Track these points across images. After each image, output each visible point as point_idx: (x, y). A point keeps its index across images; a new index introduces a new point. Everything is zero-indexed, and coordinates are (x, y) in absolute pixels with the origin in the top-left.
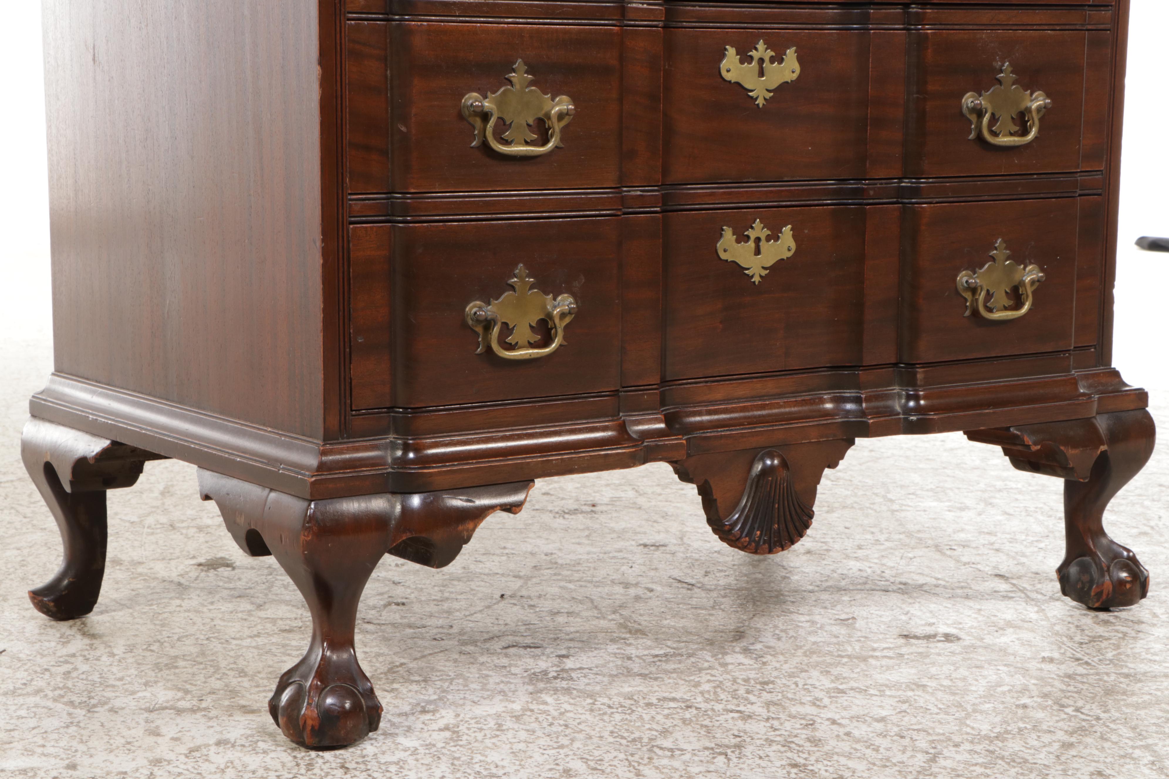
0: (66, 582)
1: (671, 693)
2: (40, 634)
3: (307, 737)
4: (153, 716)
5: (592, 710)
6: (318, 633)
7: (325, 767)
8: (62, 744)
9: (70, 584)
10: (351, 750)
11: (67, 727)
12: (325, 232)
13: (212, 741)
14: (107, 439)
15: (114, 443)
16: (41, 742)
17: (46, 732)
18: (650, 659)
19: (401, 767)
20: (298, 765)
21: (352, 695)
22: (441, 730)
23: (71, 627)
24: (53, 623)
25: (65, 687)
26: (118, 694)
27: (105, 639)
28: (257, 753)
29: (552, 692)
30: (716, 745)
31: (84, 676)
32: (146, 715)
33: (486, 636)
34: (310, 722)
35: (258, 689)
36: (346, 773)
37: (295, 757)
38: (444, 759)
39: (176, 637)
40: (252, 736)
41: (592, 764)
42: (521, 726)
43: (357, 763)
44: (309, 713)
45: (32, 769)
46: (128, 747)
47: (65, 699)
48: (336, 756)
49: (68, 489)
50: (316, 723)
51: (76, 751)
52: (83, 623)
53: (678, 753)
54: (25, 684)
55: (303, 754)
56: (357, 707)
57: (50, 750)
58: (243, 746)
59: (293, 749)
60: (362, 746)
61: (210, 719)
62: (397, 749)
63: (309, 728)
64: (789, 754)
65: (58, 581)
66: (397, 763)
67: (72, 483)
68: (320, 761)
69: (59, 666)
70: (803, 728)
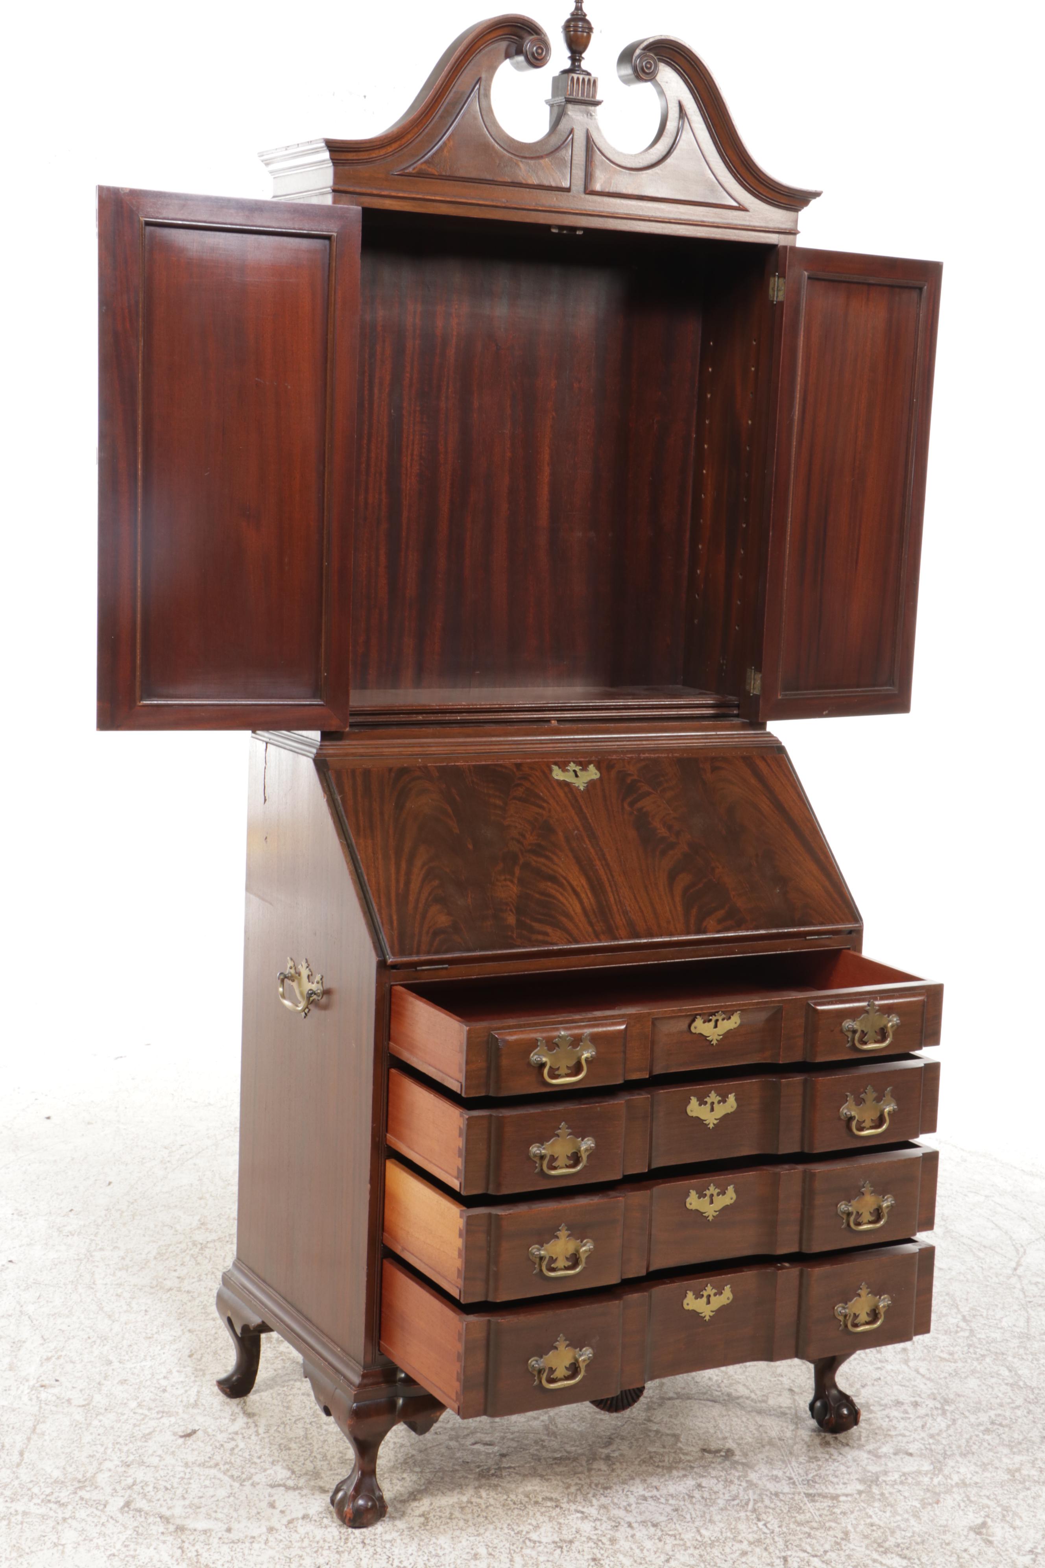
0: (234, 1378)
1: (552, 1493)
2: (221, 1410)
3: (347, 1521)
4: (273, 1491)
5: (504, 1505)
6: (357, 1465)
7: (354, 1541)
8: (226, 1511)
9: (237, 1380)
10: (370, 1529)
11: (229, 1497)
12: (368, 1265)
13: (300, 1515)
14: (260, 1317)
15: (263, 1322)
16: (215, 1508)
17: (218, 1500)
18: (550, 1461)
19: (392, 1545)
20: (341, 1539)
21: (371, 1499)
22: (420, 1516)
23: (238, 1405)
24: (228, 1400)
25: (230, 1463)
26: (257, 1471)
27: (256, 1418)
28: (322, 1527)
29: (487, 1488)
30: (560, 1540)
31: (240, 1453)
32: (270, 1490)
33: (466, 1432)
34: (348, 1516)
35: (332, 1472)
36: (363, 1547)
37: (340, 1532)
38: (416, 1539)
39: (294, 1419)
40: (321, 1513)
41: (490, 1550)
42: (463, 1517)
43: (371, 1540)
44: (348, 1510)
45: (210, 1530)
46: (258, 1516)
47: (229, 1474)
48: (361, 1534)
49: (239, 1335)
50: (352, 1516)
51: (232, 1517)
52: (245, 1402)
53: (538, 1544)
54: (210, 1458)
55: (345, 1530)
56: (374, 1506)
57: (219, 1515)
58: (315, 1521)
59: (340, 1526)
60: (376, 1526)
61: (302, 1496)
62: (393, 1530)
63: (348, 1518)
64: (595, 1551)
65: (232, 1375)
66: (391, 1541)
67: (241, 1334)
68: (352, 1536)
69: (229, 1442)
70: (611, 1530)
